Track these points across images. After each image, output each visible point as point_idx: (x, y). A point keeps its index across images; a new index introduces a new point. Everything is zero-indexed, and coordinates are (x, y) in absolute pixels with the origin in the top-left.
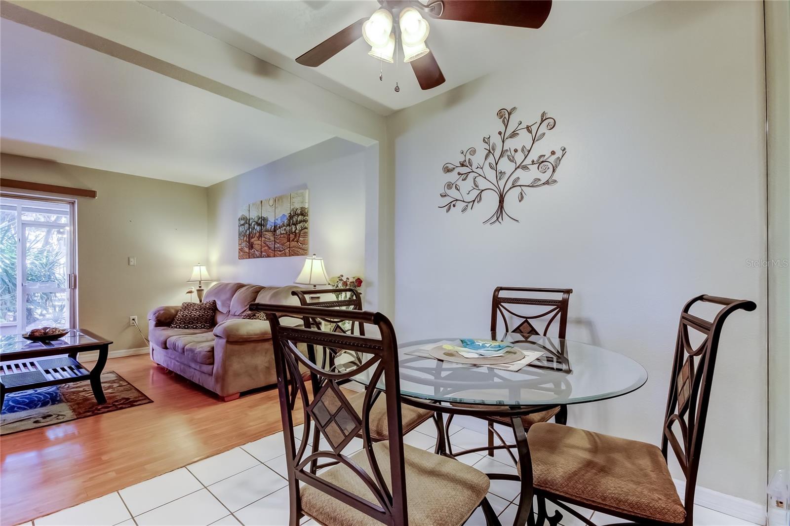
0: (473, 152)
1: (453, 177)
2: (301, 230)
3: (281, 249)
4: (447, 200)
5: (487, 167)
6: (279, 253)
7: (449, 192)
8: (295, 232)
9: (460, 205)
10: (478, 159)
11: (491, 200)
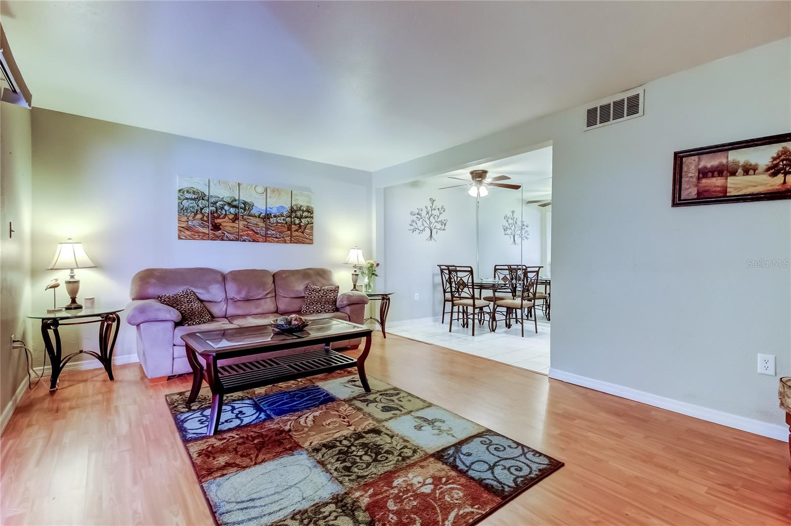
0: (422, 210)
1: (414, 218)
2: (307, 224)
3: (278, 236)
4: (412, 228)
5: (426, 218)
6: (275, 239)
7: (413, 224)
8: (299, 224)
9: (418, 231)
10: (424, 213)
11: (428, 231)
